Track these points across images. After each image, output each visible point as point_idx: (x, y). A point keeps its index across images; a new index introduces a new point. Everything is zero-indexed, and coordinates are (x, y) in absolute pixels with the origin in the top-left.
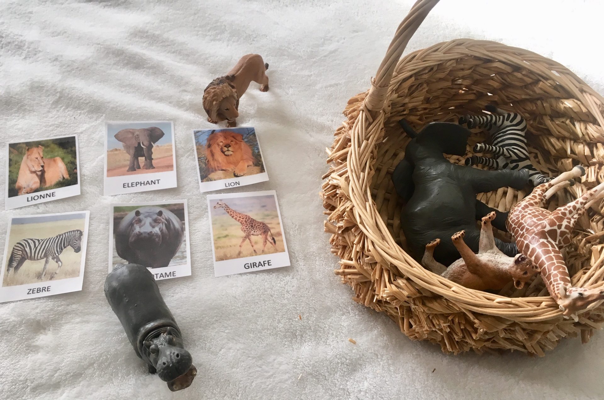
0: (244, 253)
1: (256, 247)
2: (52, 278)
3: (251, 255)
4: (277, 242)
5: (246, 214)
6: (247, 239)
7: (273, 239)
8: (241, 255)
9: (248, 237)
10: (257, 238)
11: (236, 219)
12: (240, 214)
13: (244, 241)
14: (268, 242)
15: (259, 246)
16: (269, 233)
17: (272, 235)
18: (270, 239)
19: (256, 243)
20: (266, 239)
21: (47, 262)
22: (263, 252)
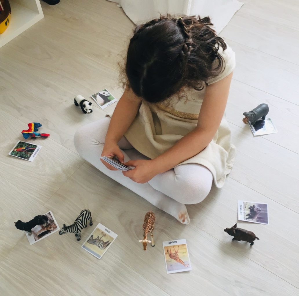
0: (177, 247)
1: (173, 249)
2: (103, 232)
3: (175, 246)
4: (167, 250)
5: (177, 262)
6: (176, 251)
7: (168, 252)
8: (178, 246)
9: (176, 253)
10: (173, 252)
11: (181, 260)
12: (179, 262)
13: (178, 251)
14: (169, 250)
15: (172, 249)
16: (169, 254)
17: (168, 253)
18: (169, 252)
19: (173, 250)
20: (170, 252)
21: (101, 238)
22: (171, 247)
